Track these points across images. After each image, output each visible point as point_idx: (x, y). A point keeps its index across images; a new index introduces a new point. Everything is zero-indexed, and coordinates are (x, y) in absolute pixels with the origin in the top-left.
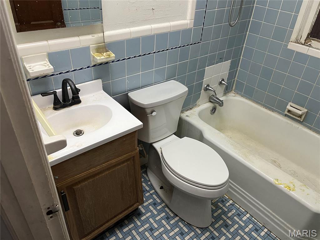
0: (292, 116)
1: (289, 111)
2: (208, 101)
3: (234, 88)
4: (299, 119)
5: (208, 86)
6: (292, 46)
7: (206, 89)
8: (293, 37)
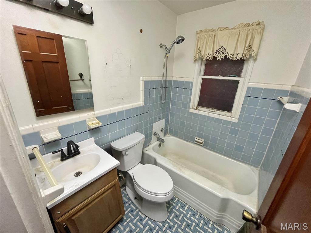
0: (198, 143)
1: (196, 141)
2: (157, 140)
3: (168, 132)
4: (201, 145)
5: (155, 133)
6: (191, 111)
7: (155, 135)
8: (191, 107)
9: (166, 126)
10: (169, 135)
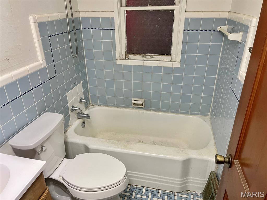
0: (137, 106)
1: (134, 104)
2: (76, 118)
3: (90, 102)
4: (142, 107)
5: (73, 107)
6: (119, 62)
8: (118, 56)
9: (86, 93)
10: (92, 107)
